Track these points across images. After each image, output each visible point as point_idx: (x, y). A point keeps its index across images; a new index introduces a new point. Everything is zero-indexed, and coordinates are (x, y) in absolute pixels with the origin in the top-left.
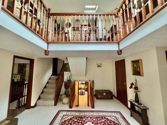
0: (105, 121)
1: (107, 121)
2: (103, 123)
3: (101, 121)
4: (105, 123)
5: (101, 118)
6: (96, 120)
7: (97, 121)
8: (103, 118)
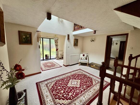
0: (68, 95)
1: (66, 95)
2: (69, 91)
3: (72, 93)
4: (67, 92)
5: (74, 96)
6: (76, 91)
7: (74, 90)
8: (71, 97)
